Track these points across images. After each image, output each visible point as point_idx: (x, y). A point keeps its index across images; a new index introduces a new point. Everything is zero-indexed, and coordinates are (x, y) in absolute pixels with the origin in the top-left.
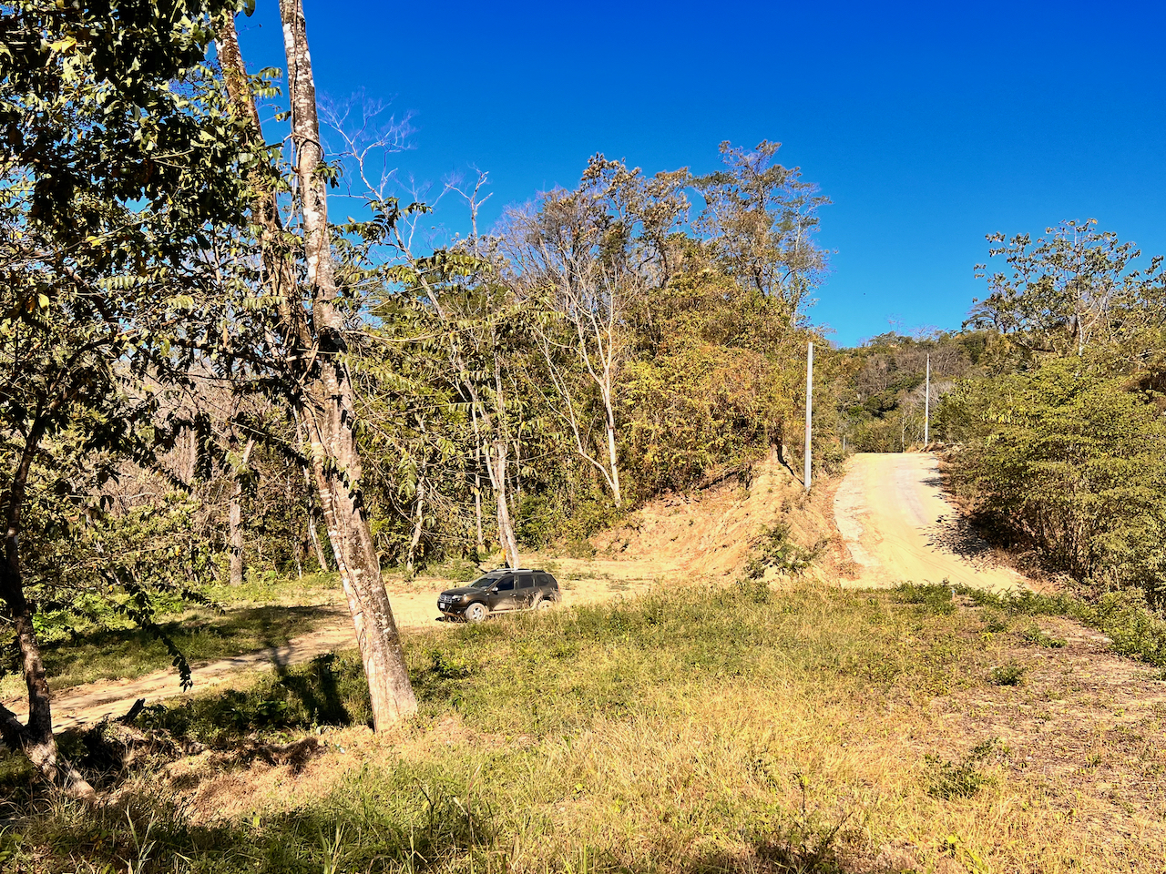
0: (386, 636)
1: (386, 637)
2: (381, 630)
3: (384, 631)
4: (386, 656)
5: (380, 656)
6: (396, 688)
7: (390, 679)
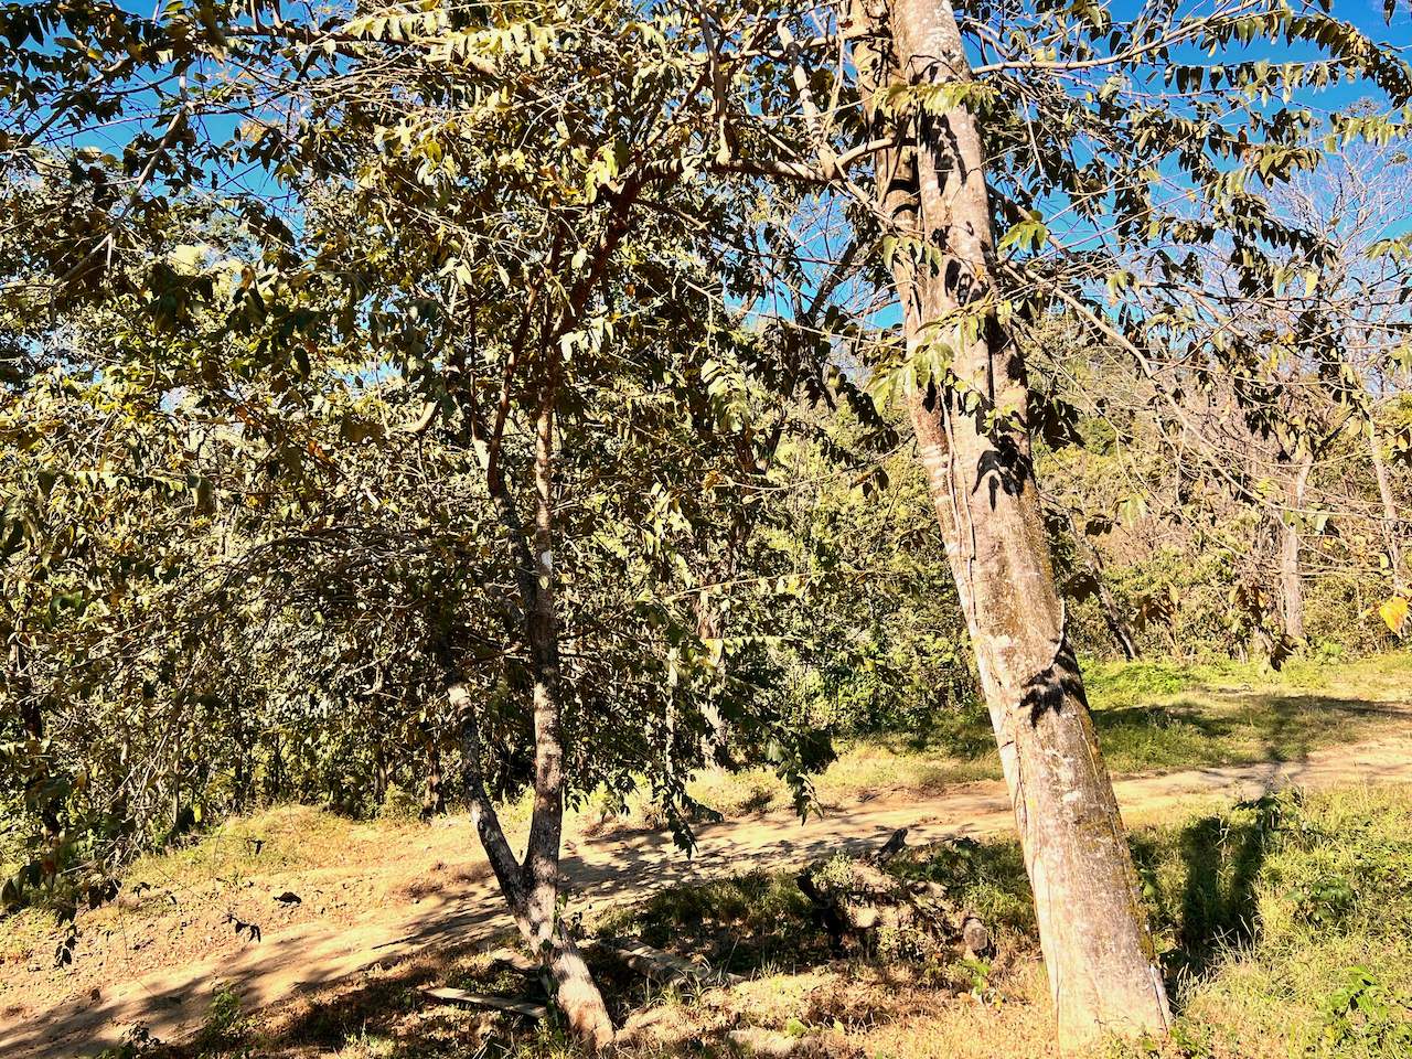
0: (1068, 810)
1: (1070, 815)
2: (1057, 794)
3: (1067, 798)
4: (1070, 861)
5: (1057, 858)
6: (1096, 950)
7: (1080, 924)
